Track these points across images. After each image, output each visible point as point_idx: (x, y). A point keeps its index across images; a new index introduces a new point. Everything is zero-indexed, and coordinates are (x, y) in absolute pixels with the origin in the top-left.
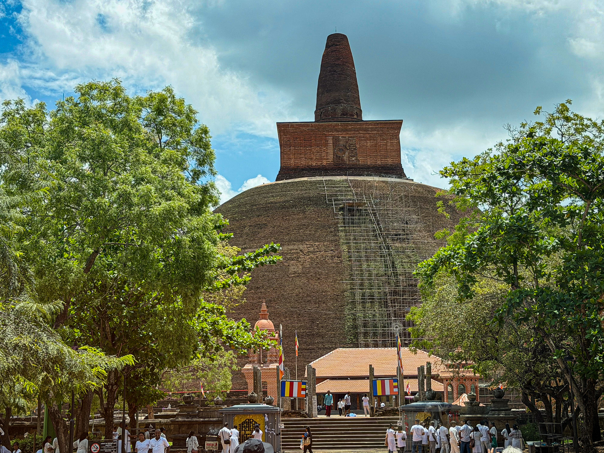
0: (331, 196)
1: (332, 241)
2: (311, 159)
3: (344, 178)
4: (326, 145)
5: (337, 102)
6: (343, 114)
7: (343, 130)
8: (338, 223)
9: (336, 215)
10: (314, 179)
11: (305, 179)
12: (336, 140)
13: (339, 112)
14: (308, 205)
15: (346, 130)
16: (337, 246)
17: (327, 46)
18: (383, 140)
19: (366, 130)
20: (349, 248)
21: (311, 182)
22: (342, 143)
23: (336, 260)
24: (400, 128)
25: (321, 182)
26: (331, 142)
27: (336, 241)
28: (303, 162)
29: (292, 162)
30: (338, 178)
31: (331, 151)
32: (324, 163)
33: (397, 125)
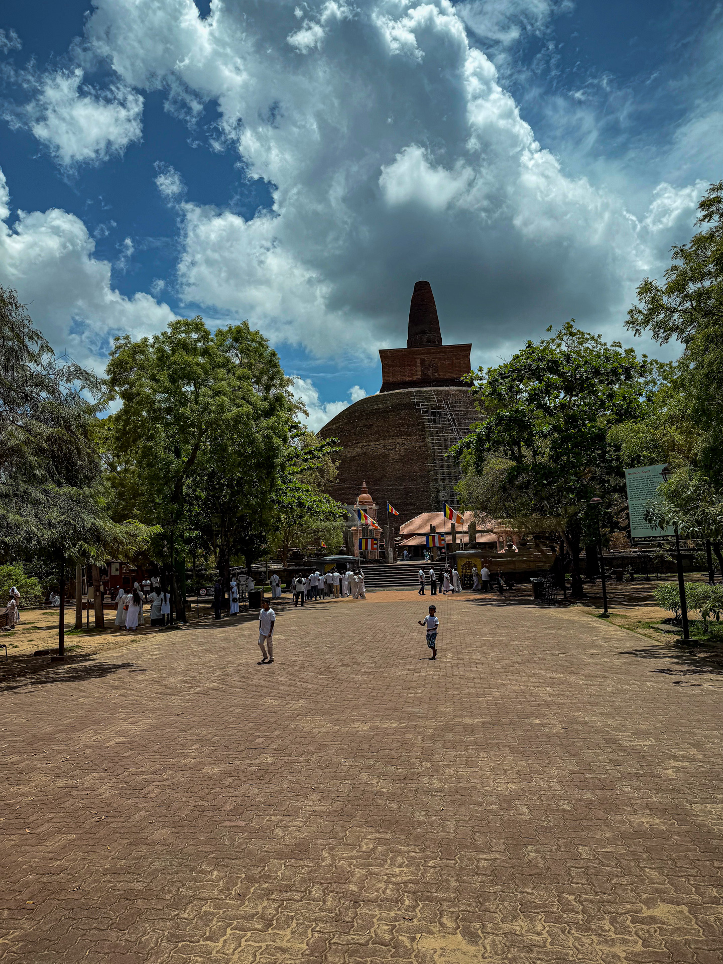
0: (420, 402)
1: (420, 436)
2: (405, 376)
3: (429, 388)
4: (415, 365)
5: (423, 332)
6: (428, 342)
7: (427, 354)
8: (424, 422)
9: (423, 416)
10: (406, 390)
11: (401, 390)
12: (423, 361)
13: (425, 340)
14: (402, 410)
15: (430, 353)
16: (424, 439)
17: (415, 291)
18: (457, 359)
19: (444, 352)
20: (433, 440)
21: (404, 393)
22: (427, 363)
23: (423, 449)
24: (470, 350)
25: (411, 393)
26: (419, 362)
27: (423, 435)
28: (399, 379)
29: (391, 379)
30: (425, 389)
31: (419, 369)
32: (415, 378)
33: (468, 348)
